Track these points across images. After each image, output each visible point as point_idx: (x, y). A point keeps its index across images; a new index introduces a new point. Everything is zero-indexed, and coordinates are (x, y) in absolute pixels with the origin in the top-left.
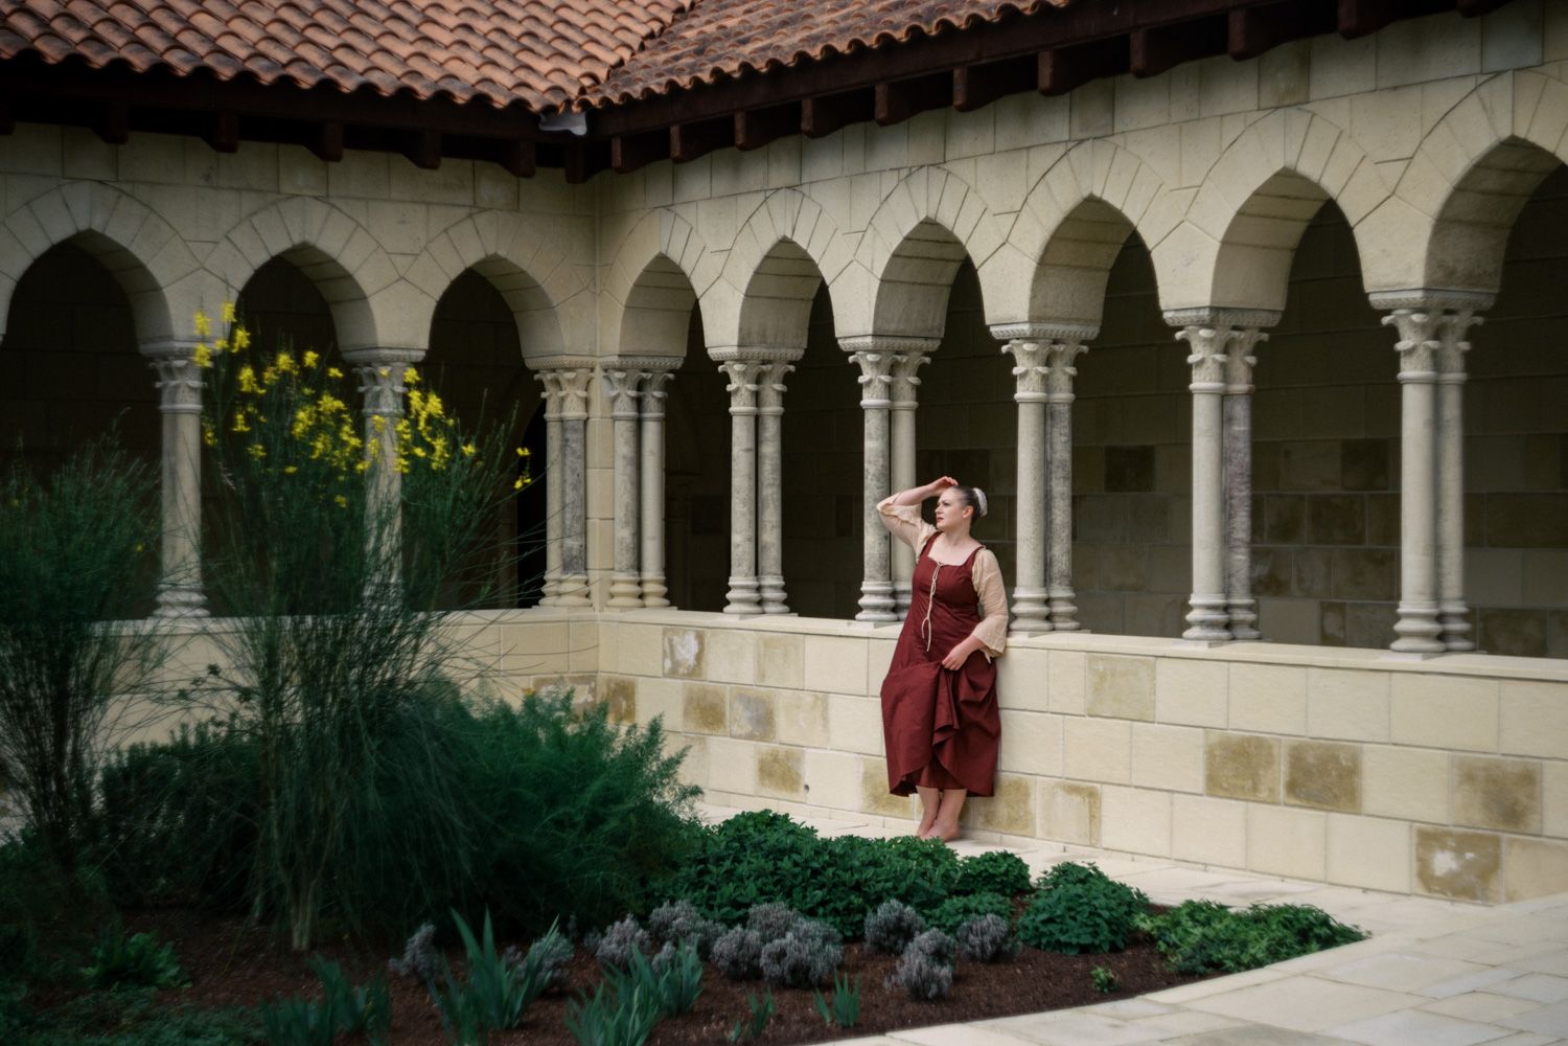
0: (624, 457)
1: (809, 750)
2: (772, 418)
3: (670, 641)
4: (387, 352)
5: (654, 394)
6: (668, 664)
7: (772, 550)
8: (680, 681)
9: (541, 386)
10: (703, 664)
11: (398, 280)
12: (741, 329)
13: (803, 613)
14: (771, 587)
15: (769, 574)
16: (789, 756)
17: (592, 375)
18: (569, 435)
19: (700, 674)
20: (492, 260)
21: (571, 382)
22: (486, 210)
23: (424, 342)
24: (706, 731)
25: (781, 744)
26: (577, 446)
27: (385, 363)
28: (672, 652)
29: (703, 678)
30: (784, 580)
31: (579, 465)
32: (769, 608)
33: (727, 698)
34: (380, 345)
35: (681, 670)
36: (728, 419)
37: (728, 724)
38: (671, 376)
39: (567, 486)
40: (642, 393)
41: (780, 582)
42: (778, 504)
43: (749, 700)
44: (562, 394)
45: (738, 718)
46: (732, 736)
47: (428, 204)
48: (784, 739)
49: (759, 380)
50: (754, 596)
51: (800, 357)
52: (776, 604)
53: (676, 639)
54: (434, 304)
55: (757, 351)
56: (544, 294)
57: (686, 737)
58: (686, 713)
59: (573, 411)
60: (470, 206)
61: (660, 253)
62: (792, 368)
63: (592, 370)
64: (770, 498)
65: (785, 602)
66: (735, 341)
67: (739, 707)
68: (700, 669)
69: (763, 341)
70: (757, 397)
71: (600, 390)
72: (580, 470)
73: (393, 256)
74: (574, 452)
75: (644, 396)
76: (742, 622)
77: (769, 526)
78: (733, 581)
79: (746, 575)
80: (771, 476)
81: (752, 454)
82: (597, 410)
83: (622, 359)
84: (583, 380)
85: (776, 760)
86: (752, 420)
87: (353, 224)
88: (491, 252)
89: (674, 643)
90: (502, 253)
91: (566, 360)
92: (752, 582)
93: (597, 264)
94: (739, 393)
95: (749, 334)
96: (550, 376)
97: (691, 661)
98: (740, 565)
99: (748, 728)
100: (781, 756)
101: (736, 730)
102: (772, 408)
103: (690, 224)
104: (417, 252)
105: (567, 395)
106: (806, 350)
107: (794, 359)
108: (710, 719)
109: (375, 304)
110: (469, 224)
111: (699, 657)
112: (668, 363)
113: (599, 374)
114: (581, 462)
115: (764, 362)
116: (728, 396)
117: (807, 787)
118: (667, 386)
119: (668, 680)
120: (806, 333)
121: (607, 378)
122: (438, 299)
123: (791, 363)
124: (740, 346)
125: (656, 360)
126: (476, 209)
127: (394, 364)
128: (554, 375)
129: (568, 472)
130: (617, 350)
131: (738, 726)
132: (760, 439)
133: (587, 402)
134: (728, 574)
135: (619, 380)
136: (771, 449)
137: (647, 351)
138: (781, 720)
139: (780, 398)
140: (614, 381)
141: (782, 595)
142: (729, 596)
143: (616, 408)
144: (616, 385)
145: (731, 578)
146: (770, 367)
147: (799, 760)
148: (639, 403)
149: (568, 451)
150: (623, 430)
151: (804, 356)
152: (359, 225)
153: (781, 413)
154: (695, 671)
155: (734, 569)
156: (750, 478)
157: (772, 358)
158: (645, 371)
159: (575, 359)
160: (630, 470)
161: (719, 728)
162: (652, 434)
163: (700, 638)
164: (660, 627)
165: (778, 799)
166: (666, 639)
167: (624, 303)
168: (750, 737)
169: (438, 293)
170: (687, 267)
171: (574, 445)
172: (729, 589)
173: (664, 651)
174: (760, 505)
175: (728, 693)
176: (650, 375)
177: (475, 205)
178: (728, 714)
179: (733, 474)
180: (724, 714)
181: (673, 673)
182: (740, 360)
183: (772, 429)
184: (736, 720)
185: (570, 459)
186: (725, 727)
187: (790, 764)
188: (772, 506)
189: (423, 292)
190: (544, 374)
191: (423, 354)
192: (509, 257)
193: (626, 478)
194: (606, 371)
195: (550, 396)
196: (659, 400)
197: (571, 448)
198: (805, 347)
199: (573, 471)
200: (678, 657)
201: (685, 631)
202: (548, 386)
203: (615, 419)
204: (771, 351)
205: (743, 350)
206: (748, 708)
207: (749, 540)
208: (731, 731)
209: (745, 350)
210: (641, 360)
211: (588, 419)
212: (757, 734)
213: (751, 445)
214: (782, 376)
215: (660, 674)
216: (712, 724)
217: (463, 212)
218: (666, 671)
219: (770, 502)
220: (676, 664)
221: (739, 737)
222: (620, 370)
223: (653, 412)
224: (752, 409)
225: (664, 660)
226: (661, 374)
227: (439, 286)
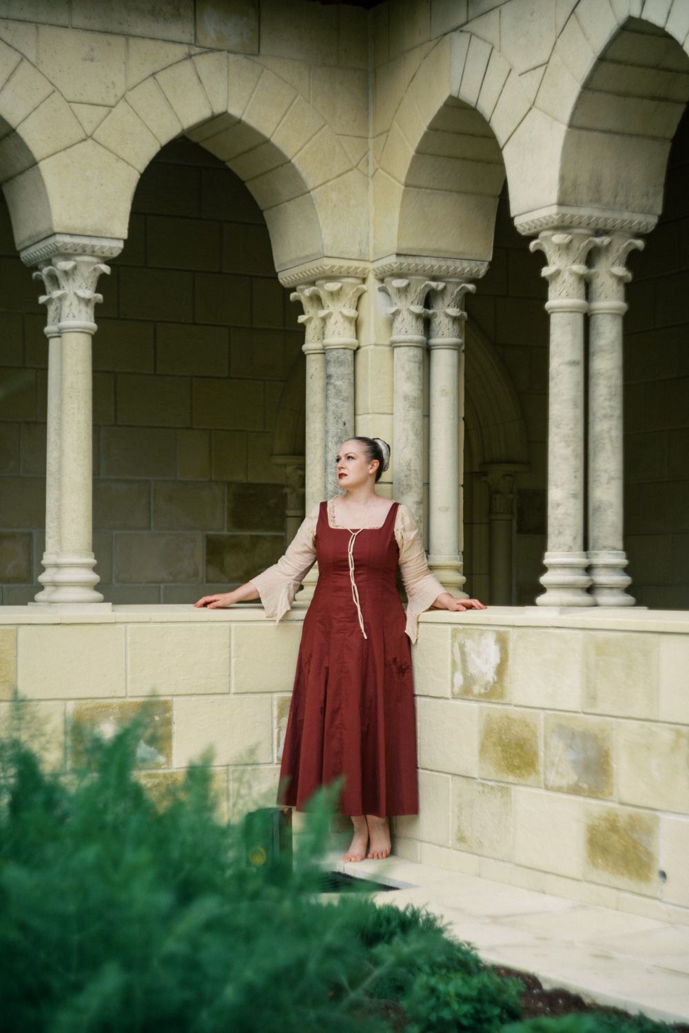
0: (406, 397)
1: (665, 818)
2: (609, 317)
3: (462, 647)
4: (67, 239)
5: (447, 311)
6: (459, 679)
7: (609, 512)
8: (474, 705)
9: (298, 308)
10: (507, 680)
11: (84, 140)
12: (562, 179)
13: (654, 604)
14: (607, 567)
15: (605, 547)
16: (634, 823)
17: (364, 287)
18: (332, 370)
19: (501, 696)
20: (220, 122)
21: (334, 295)
22: (212, 50)
23: (121, 229)
24: (511, 778)
25: (622, 804)
26: (343, 384)
27: (67, 256)
28: (464, 661)
29: (507, 700)
30: (628, 558)
31: (346, 409)
32: (604, 598)
33: (541, 732)
34: (56, 230)
35: (476, 689)
36: (543, 320)
37: (541, 768)
38: (471, 287)
39: (330, 439)
40: (431, 312)
41: (620, 560)
42: (619, 444)
43: (573, 735)
44: (322, 313)
45: (556, 760)
46: (547, 788)
47: (127, 36)
48: (627, 797)
49: (590, 258)
50: (582, 579)
51: (651, 228)
52: (615, 591)
53: (469, 644)
54: (135, 177)
55: (586, 212)
56: (295, 174)
57: (483, 785)
58: (483, 750)
59: (339, 335)
60: (189, 44)
61: (451, 98)
62: (640, 243)
63: (364, 280)
64: (606, 435)
65: (628, 590)
66: (554, 197)
67: (558, 745)
68: (502, 686)
69: (596, 200)
70: (587, 285)
71: (376, 306)
72: (347, 417)
73: (73, 105)
74: (338, 392)
75: (434, 315)
76: (564, 617)
77: (604, 477)
78: (550, 558)
79: (570, 549)
80: (606, 403)
81: (579, 370)
82: (372, 334)
83: (402, 260)
84: (350, 293)
85: (613, 828)
86: (579, 319)
87: (17, 57)
88: (219, 109)
89: (467, 649)
90: (235, 111)
91: (327, 264)
92: (578, 558)
93: (371, 135)
94: (560, 280)
95: (575, 185)
96: (308, 291)
97: (491, 676)
98: (560, 533)
99: (571, 777)
100: (622, 823)
101: (553, 779)
102: (610, 300)
103: (491, 43)
104: (112, 102)
105: (329, 315)
106: (661, 218)
107: (642, 230)
108: (516, 762)
109: (47, 169)
110: (187, 66)
111: (501, 670)
112: (467, 267)
113: (372, 285)
114: (349, 404)
115: (598, 233)
116: (544, 284)
117: (663, 875)
118: (467, 301)
119: (459, 703)
120: (661, 190)
121: (383, 290)
122: (142, 170)
123: (638, 236)
124: (561, 203)
125: (450, 263)
126: (197, 50)
127: (79, 259)
128: (313, 288)
129: (331, 420)
130: (394, 246)
131: (557, 772)
132: (592, 349)
133: (357, 324)
134: (543, 547)
135: (399, 290)
136: (608, 364)
137: (435, 250)
138: (621, 767)
139: (621, 288)
140: (390, 291)
141: (625, 580)
142: (544, 579)
143: (395, 331)
144: (395, 298)
145: (547, 554)
146: (605, 240)
147: (650, 832)
148: (427, 323)
149: (332, 391)
150: (407, 359)
151: (658, 226)
152: (24, 57)
153: (622, 312)
154: (495, 691)
155: (552, 540)
156: (576, 405)
157: (609, 227)
158: (434, 279)
159: (338, 263)
160: (414, 414)
161: (529, 774)
162: (445, 366)
163: (502, 641)
164: (449, 628)
165: (618, 889)
166: (456, 645)
167: (403, 180)
168: (575, 790)
169: (142, 163)
170: (485, 107)
171: (338, 383)
172: (544, 569)
173: (454, 662)
174: (591, 446)
175: (542, 723)
176: (441, 285)
177: (196, 43)
178: (541, 754)
179: (552, 399)
180: (536, 754)
181: (465, 693)
182: (561, 227)
183: (609, 334)
184: (553, 764)
185: (333, 401)
186: (537, 773)
187: (635, 836)
188: (608, 447)
189: (119, 158)
190: (302, 290)
191: (121, 245)
192: (244, 118)
193: (408, 426)
194: (382, 280)
195: (310, 320)
196: (455, 319)
197: (335, 386)
198: (660, 211)
199: (338, 418)
200: (472, 670)
201: (482, 633)
202: (307, 306)
203: (393, 346)
204: (607, 214)
205: (565, 210)
206: (571, 747)
207: (575, 496)
208: (545, 779)
209: (569, 211)
210: (428, 262)
211: (358, 348)
212: (585, 786)
213: (579, 355)
214: (625, 256)
215: (449, 695)
216: (518, 768)
217: (180, 51)
218: (456, 690)
219: (607, 441)
220: (469, 681)
221: (559, 790)
222: (400, 276)
223: (446, 334)
224: (580, 302)
225: (453, 673)
226: (458, 284)
227: (144, 152)
